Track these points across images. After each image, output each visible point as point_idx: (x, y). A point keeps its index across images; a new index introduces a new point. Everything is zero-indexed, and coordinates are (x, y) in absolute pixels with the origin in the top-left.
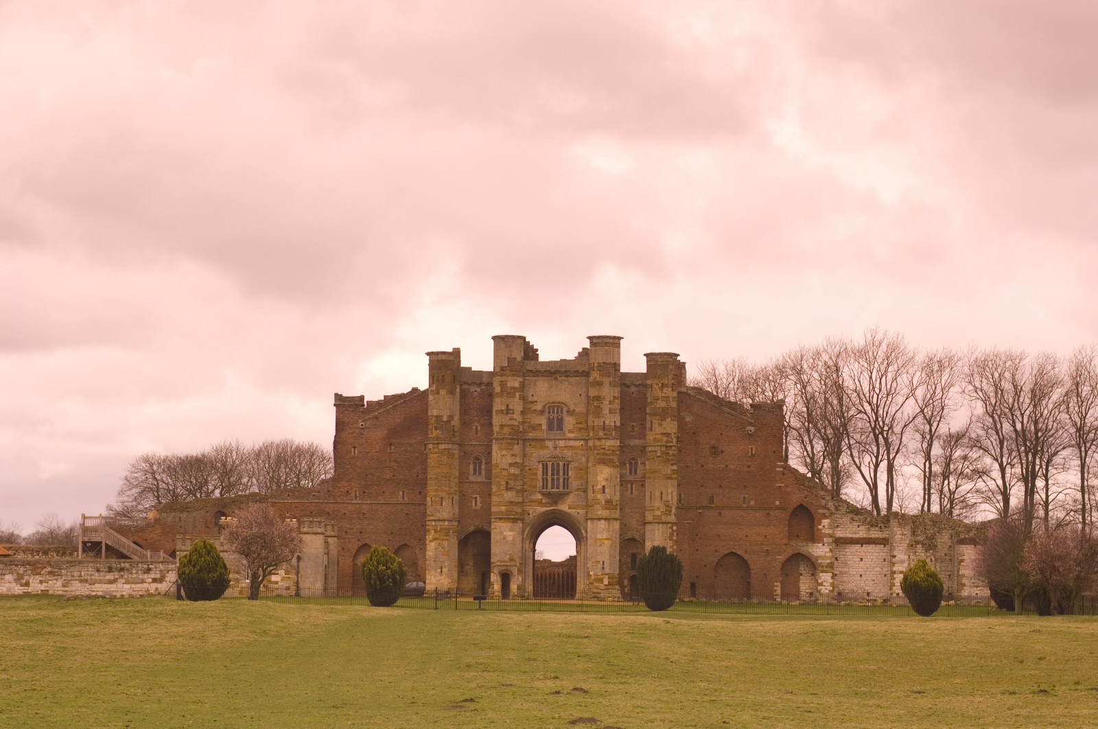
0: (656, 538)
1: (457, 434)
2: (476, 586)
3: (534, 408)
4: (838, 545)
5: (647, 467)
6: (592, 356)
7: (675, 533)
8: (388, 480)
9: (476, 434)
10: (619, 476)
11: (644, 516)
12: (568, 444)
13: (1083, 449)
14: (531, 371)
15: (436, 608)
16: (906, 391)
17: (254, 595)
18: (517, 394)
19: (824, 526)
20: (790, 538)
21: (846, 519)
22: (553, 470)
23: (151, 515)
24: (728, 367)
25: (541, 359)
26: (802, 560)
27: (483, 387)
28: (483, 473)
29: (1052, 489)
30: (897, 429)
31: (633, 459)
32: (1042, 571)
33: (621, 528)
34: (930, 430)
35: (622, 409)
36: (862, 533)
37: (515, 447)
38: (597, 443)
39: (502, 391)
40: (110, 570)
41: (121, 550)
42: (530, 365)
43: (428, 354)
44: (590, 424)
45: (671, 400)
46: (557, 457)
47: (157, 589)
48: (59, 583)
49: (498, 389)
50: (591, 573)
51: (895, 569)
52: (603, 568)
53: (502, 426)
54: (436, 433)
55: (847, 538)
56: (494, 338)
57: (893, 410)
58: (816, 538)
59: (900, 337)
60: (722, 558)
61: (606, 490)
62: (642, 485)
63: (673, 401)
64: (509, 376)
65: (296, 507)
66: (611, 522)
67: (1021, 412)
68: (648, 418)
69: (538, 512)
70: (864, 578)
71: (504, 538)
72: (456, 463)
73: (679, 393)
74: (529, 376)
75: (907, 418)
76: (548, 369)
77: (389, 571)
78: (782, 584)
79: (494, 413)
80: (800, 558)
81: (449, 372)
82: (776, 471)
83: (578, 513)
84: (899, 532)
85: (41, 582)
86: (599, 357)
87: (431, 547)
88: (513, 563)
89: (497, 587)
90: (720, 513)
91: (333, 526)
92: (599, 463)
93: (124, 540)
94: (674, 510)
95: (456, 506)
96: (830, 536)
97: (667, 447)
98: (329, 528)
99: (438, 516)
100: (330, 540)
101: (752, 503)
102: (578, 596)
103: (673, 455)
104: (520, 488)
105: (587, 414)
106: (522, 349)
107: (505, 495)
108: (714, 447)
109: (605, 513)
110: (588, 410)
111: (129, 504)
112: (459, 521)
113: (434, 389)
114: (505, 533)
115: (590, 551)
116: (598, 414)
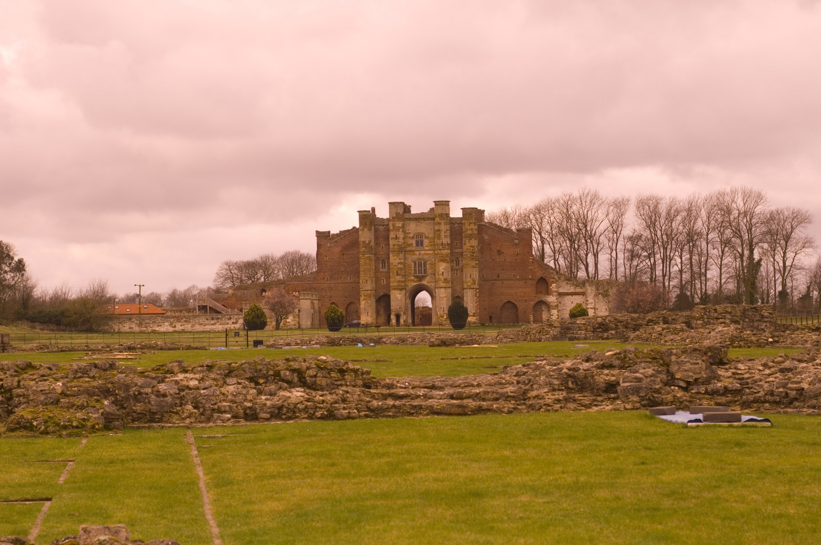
0: (469, 296)
1: (373, 249)
2: (385, 321)
3: (409, 236)
4: (560, 296)
5: (464, 262)
6: (436, 210)
7: (478, 293)
8: (343, 271)
9: (382, 249)
10: (450, 267)
11: (463, 286)
12: (426, 252)
14: (408, 218)
17: (277, 328)
18: (401, 230)
19: (553, 287)
20: (537, 293)
21: (564, 283)
22: (419, 265)
23: (231, 292)
25: (412, 213)
27: (385, 226)
28: (386, 267)
31: (457, 258)
33: (452, 291)
35: (451, 235)
36: (572, 290)
37: (401, 255)
38: (439, 252)
39: (393, 229)
40: (213, 319)
41: (217, 309)
42: (407, 216)
43: (358, 212)
44: (436, 243)
45: (475, 229)
46: (421, 259)
47: (234, 327)
48: (190, 326)
49: (391, 228)
51: (588, 307)
52: (444, 311)
53: (394, 245)
54: (363, 249)
55: (565, 293)
56: (389, 203)
58: (549, 293)
59: (597, 192)
60: (504, 304)
61: (444, 274)
62: (462, 271)
64: (397, 221)
65: (299, 286)
66: (447, 289)
68: (463, 239)
69: (414, 285)
71: (397, 298)
72: (373, 263)
74: (406, 221)
76: (416, 217)
77: (336, 316)
78: (533, 315)
79: (390, 239)
80: (542, 303)
81: (368, 220)
82: (529, 261)
83: (431, 285)
84: (590, 289)
85: (181, 325)
86: (439, 211)
87: (363, 303)
88: (402, 310)
89: (394, 321)
90: (503, 282)
91: (316, 295)
92: (440, 261)
93: (218, 304)
94: (477, 282)
95: (374, 284)
96: (556, 292)
97: (473, 252)
98: (314, 296)
99: (366, 288)
100: (315, 302)
101: (518, 277)
102: (432, 324)
103: (476, 256)
104: (403, 274)
105: (434, 238)
106: (403, 209)
107: (397, 278)
108: (499, 251)
109: (444, 285)
110: (435, 236)
111: (219, 286)
112: (375, 291)
113: (361, 228)
114: (397, 296)
115: (437, 303)
116: (439, 238)
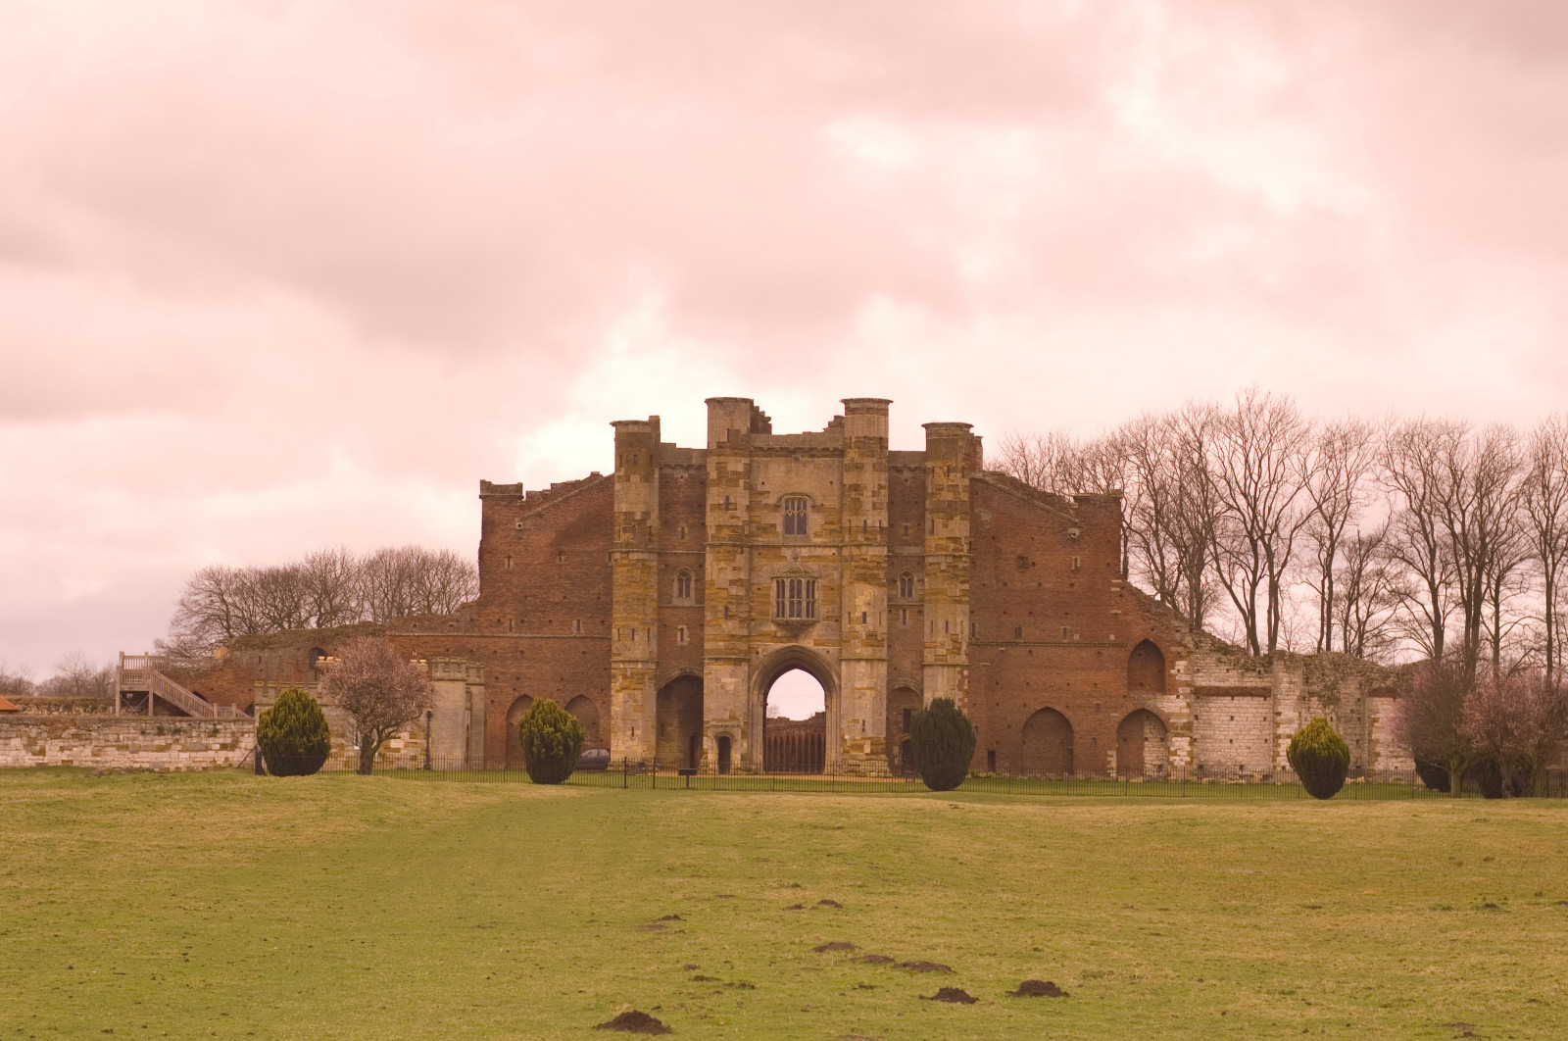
0: (939, 687)
1: (655, 538)
2: (682, 755)
3: (764, 502)
4: (1198, 698)
5: (927, 585)
6: (848, 427)
7: (966, 681)
8: (557, 604)
9: (683, 538)
10: (886, 599)
11: (922, 656)
12: (814, 552)
13: (1550, 561)
14: (761, 449)
15: (626, 787)
16: (1297, 478)
17: (365, 768)
18: (741, 482)
19: (1179, 671)
20: (1134, 684)
21: (1211, 660)
22: (792, 590)
23: (219, 654)
24: (1042, 444)
25: (775, 432)
26: (1148, 718)
27: (692, 472)
28: (692, 594)
29: (1505, 618)
30: (1285, 533)
31: (907, 574)
32: (1490, 735)
33: (888, 673)
34: (1331, 534)
35: (891, 503)
36: (1232, 680)
37: (739, 557)
38: (856, 551)
39: (720, 478)
40: (160, 732)
41: (176, 703)
42: (759, 441)
43: (614, 424)
44: (846, 524)
45: (960, 490)
46: (799, 571)
47: (227, 759)
48: (88, 751)
49: (713, 475)
50: (846, 737)
51: (1280, 731)
52: (864, 730)
53: (719, 527)
54: (625, 537)
55: (1211, 688)
56: (708, 401)
57: (1278, 505)
58: (1167, 687)
59: (1289, 401)
60: (1034, 715)
61: (868, 619)
62: (920, 612)
63: (963, 491)
64: (730, 455)
65: (425, 642)
66: (875, 664)
67: (1461, 509)
68: (928, 516)
69: (770, 650)
70: (1235, 744)
71: (722, 687)
72: (654, 580)
73: (973, 480)
74: (757, 456)
75: (1298, 516)
76: (786, 445)
77: (558, 735)
78: (1118, 753)
79: (708, 509)
80: (1144, 716)
81: (643, 450)
82: (1111, 592)
83: (827, 652)
84: (1285, 680)
85: (62, 749)
86: (858, 428)
87: (618, 699)
88: (735, 723)
89: (712, 756)
90: (1030, 652)
91: (478, 669)
92: (858, 580)
93: (180, 689)
94: (964, 647)
95: (654, 642)
96: (1188, 684)
97: (954, 556)
98: (473, 672)
99: (628, 655)
100: (474, 689)
101: (1076, 637)
102: (827, 769)
103: (964, 569)
104: (744, 615)
105: (841, 511)
106: (749, 418)
107: (724, 626)
108: (1022, 558)
109: (866, 652)
110: (842, 505)
111: (187, 639)
112: (658, 663)
113: (622, 474)
114: (723, 680)
115: (844, 705)
116: (857, 510)
